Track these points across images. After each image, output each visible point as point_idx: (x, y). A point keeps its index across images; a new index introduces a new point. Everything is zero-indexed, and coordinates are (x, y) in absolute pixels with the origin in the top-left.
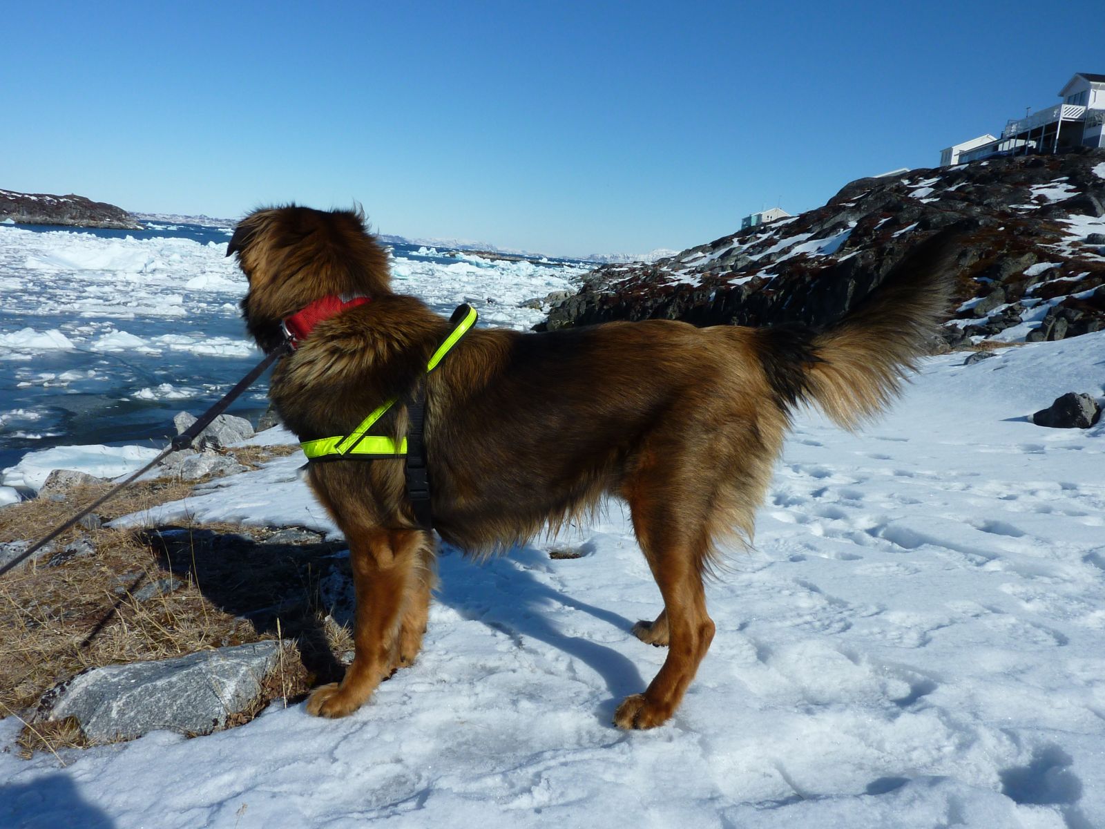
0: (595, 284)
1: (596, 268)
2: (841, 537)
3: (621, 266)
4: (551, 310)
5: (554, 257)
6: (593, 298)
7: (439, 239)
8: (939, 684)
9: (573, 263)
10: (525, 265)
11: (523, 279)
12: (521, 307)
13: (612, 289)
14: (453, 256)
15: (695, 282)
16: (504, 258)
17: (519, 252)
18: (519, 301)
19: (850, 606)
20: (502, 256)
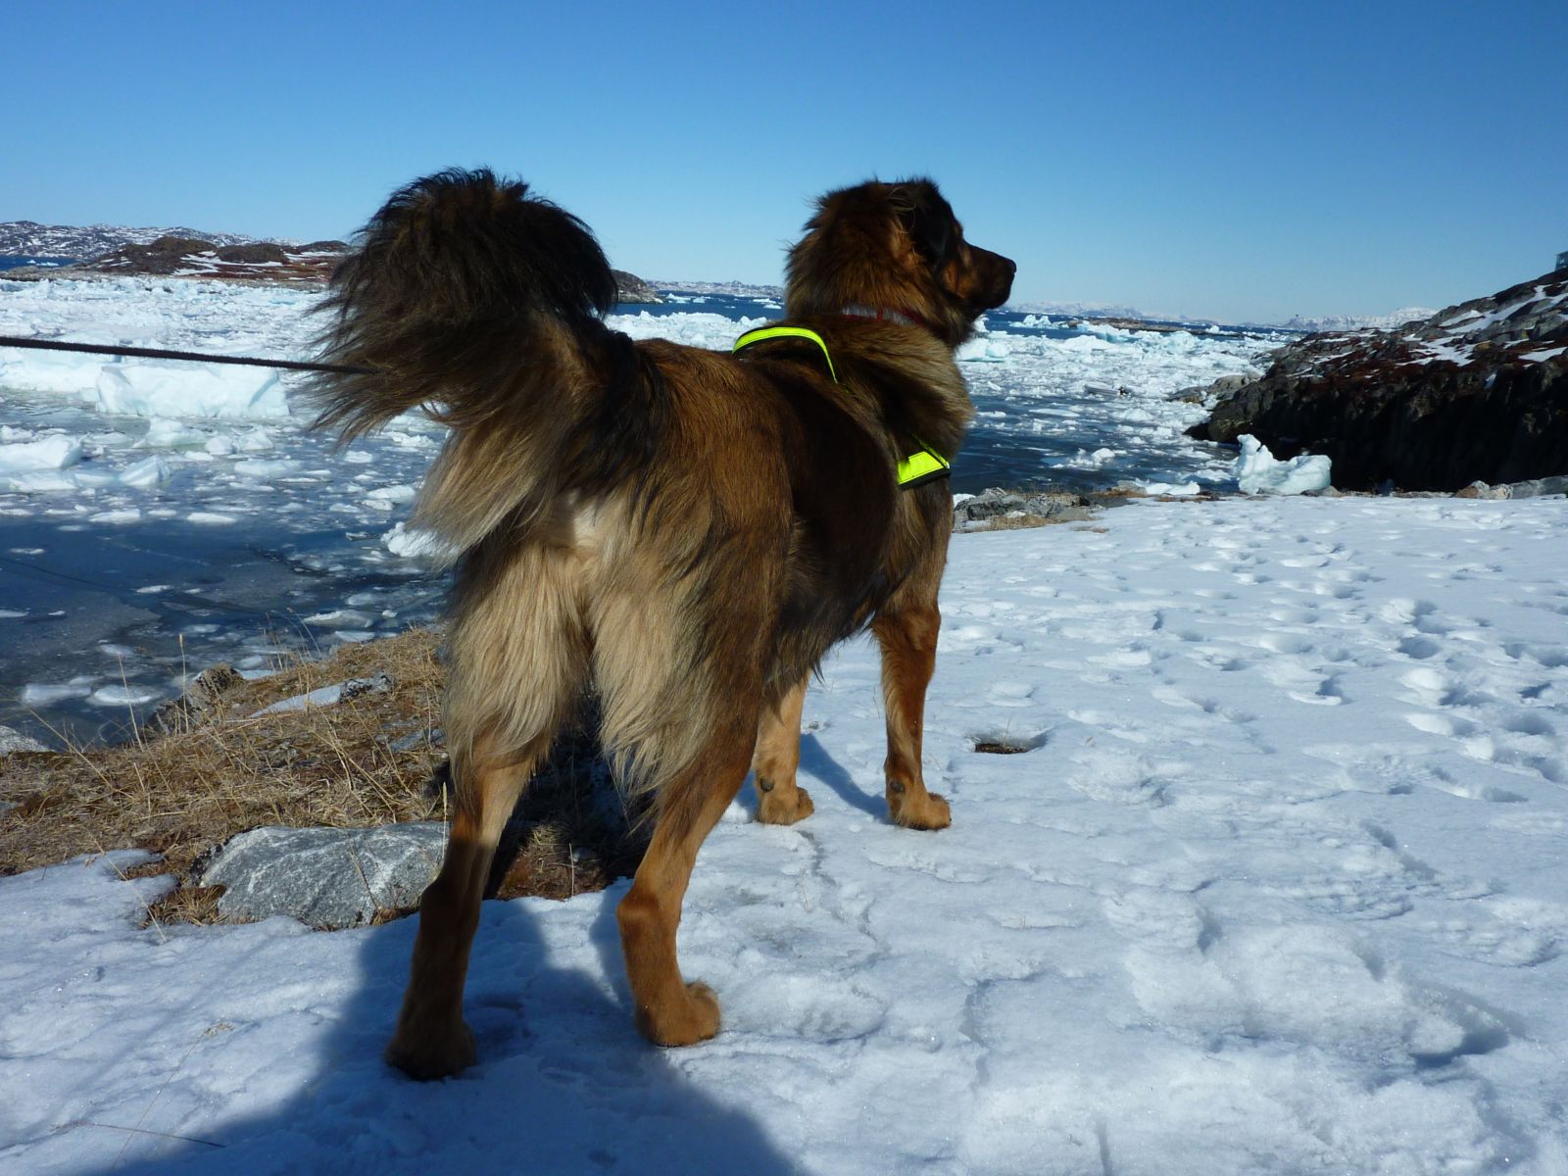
0: (1291, 364)
1: (1298, 340)
2: (1519, 764)
3: (1339, 336)
4: (1218, 404)
5: (1230, 324)
6: (1285, 384)
7: (1054, 303)
8: (1512, 1038)
9: (1260, 332)
10: (1184, 339)
11: (1178, 359)
12: (1171, 401)
13: (1319, 371)
14: (1074, 326)
15: (1462, 359)
16: (1152, 327)
17: (1175, 318)
18: (1168, 391)
19: (1438, 878)
20: (1148, 325)
